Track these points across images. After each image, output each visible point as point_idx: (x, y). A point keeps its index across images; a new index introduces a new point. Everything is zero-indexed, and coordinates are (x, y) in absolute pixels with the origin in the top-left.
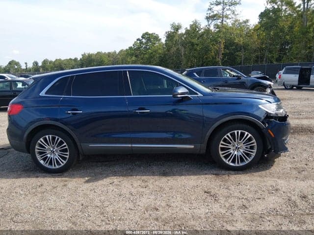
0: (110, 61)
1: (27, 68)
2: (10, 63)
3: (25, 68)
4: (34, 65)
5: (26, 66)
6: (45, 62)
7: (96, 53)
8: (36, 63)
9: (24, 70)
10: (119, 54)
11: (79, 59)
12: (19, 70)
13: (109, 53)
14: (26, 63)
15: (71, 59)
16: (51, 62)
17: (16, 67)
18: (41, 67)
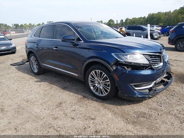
0: (166, 18)
1: (117, 24)
2: (109, 21)
3: (116, 23)
4: (121, 22)
5: (117, 22)
6: (127, 20)
7: (157, 13)
8: (122, 21)
9: (115, 24)
10: (172, 13)
11: (146, 17)
12: (113, 25)
13: (166, 12)
14: (117, 21)
15: (141, 18)
16: (130, 20)
17: (112, 23)
18: (125, 22)
